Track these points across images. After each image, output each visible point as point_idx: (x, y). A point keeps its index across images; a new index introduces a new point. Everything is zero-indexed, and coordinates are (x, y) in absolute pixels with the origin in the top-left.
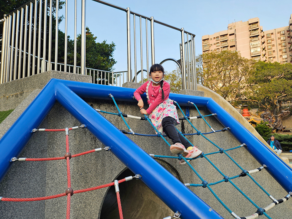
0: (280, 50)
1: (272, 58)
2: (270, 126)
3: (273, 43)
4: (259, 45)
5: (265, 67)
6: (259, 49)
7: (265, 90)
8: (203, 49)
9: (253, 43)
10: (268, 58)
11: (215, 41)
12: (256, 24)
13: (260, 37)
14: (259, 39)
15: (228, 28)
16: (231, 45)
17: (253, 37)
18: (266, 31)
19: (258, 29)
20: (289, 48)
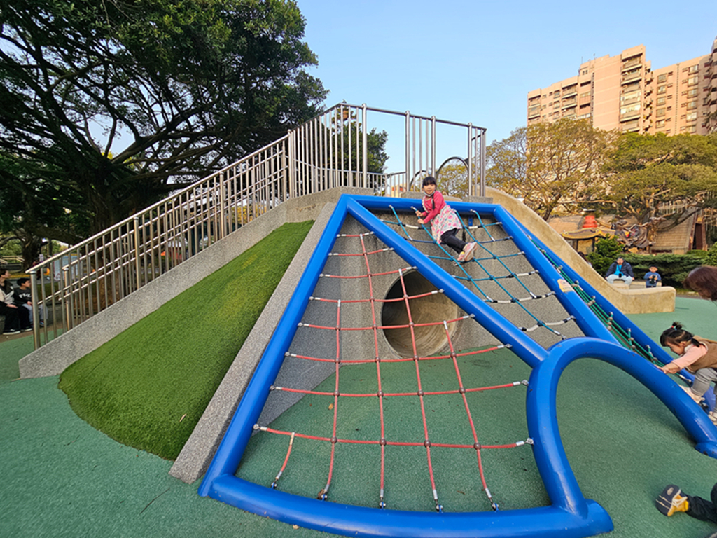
0: (683, 105)
1: (663, 122)
2: (625, 243)
3: (670, 91)
4: (639, 99)
5: (636, 143)
6: (637, 107)
7: (628, 183)
8: (529, 116)
9: (627, 96)
10: (654, 122)
11: (551, 99)
12: (638, 59)
13: (642, 83)
14: (639, 87)
15: (579, 71)
16: (582, 104)
17: (628, 84)
18: (657, 71)
19: (641, 67)
20: (705, 99)
